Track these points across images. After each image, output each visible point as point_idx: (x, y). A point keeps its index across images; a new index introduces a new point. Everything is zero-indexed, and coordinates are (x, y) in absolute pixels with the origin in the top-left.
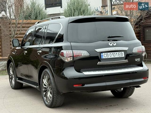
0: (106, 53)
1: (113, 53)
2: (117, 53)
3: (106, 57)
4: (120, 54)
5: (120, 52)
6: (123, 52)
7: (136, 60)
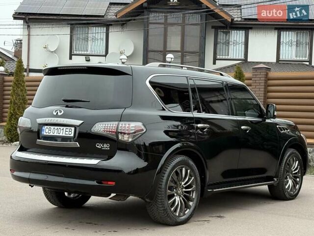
0: (48, 127)
1: (59, 127)
2: (63, 129)
3: (47, 134)
4: (68, 130)
5: (69, 128)
6: (73, 129)
7: (99, 146)
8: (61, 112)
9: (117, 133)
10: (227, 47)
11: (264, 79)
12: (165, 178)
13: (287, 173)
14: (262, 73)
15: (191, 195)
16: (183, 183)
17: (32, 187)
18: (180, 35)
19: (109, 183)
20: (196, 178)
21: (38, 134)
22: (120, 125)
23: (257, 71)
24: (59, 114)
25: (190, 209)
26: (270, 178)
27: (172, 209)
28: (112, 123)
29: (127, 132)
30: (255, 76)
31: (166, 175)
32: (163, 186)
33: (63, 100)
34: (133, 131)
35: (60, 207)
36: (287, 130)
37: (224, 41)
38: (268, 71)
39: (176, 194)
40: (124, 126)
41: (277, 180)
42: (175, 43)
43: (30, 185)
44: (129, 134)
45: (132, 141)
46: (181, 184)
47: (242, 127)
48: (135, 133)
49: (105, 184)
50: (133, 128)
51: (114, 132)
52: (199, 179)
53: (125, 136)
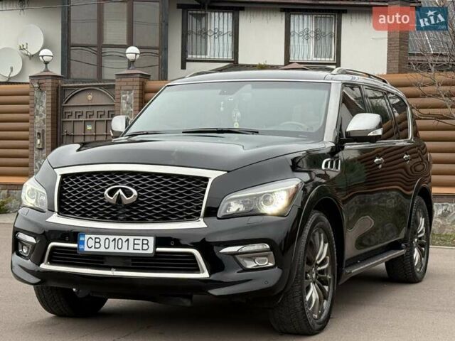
10: (203, 41)
37: (199, 29)
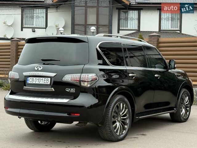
0: (32, 78)
1: (39, 78)
2: (42, 79)
3: (31, 83)
4: (46, 80)
5: (46, 78)
6: (49, 79)
7: (68, 90)
8: (40, 68)
9: (80, 81)
11: (156, 42)
12: (111, 110)
13: (181, 104)
14: (155, 39)
15: (126, 121)
16: (121, 113)
17: (20, 118)
18: (96, 14)
19: (76, 114)
20: (129, 110)
21: (24, 83)
22: (82, 76)
23: (152, 38)
24: (39, 69)
25: (125, 130)
26: (172, 109)
27: (115, 131)
28: (76, 75)
29: (86, 80)
30: (150, 41)
31: (111, 108)
32: (110, 116)
33: (41, 60)
34: (91, 80)
35: (36, 131)
36: (181, 76)
37: (125, 18)
38: (158, 38)
39: (117, 121)
40: (84, 76)
41: (176, 109)
42: (92, 19)
43: (19, 117)
44: (88, 82)
45: (90, 86)
46: (120, 114)
47: (156, 75)
48: (92, 81)
49: (73, 115)
50: (91, 78)
51: (78, 81)
52: (130, 110)
53: (85, 83)
